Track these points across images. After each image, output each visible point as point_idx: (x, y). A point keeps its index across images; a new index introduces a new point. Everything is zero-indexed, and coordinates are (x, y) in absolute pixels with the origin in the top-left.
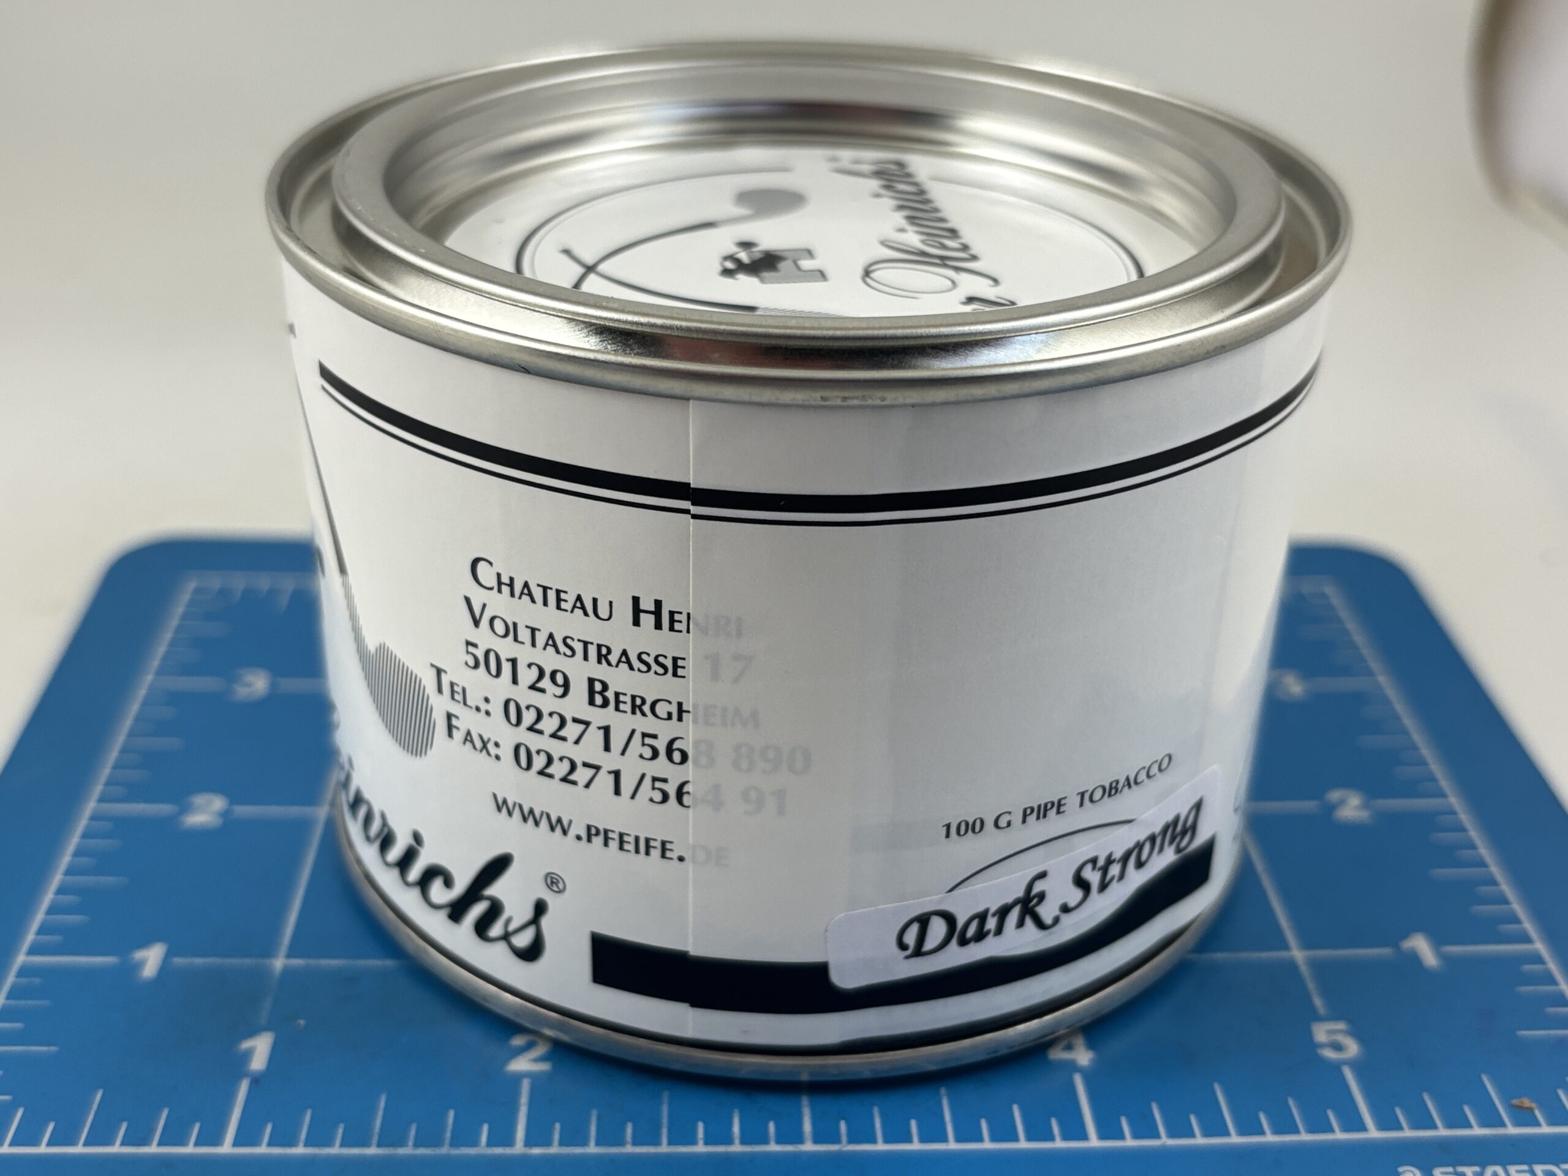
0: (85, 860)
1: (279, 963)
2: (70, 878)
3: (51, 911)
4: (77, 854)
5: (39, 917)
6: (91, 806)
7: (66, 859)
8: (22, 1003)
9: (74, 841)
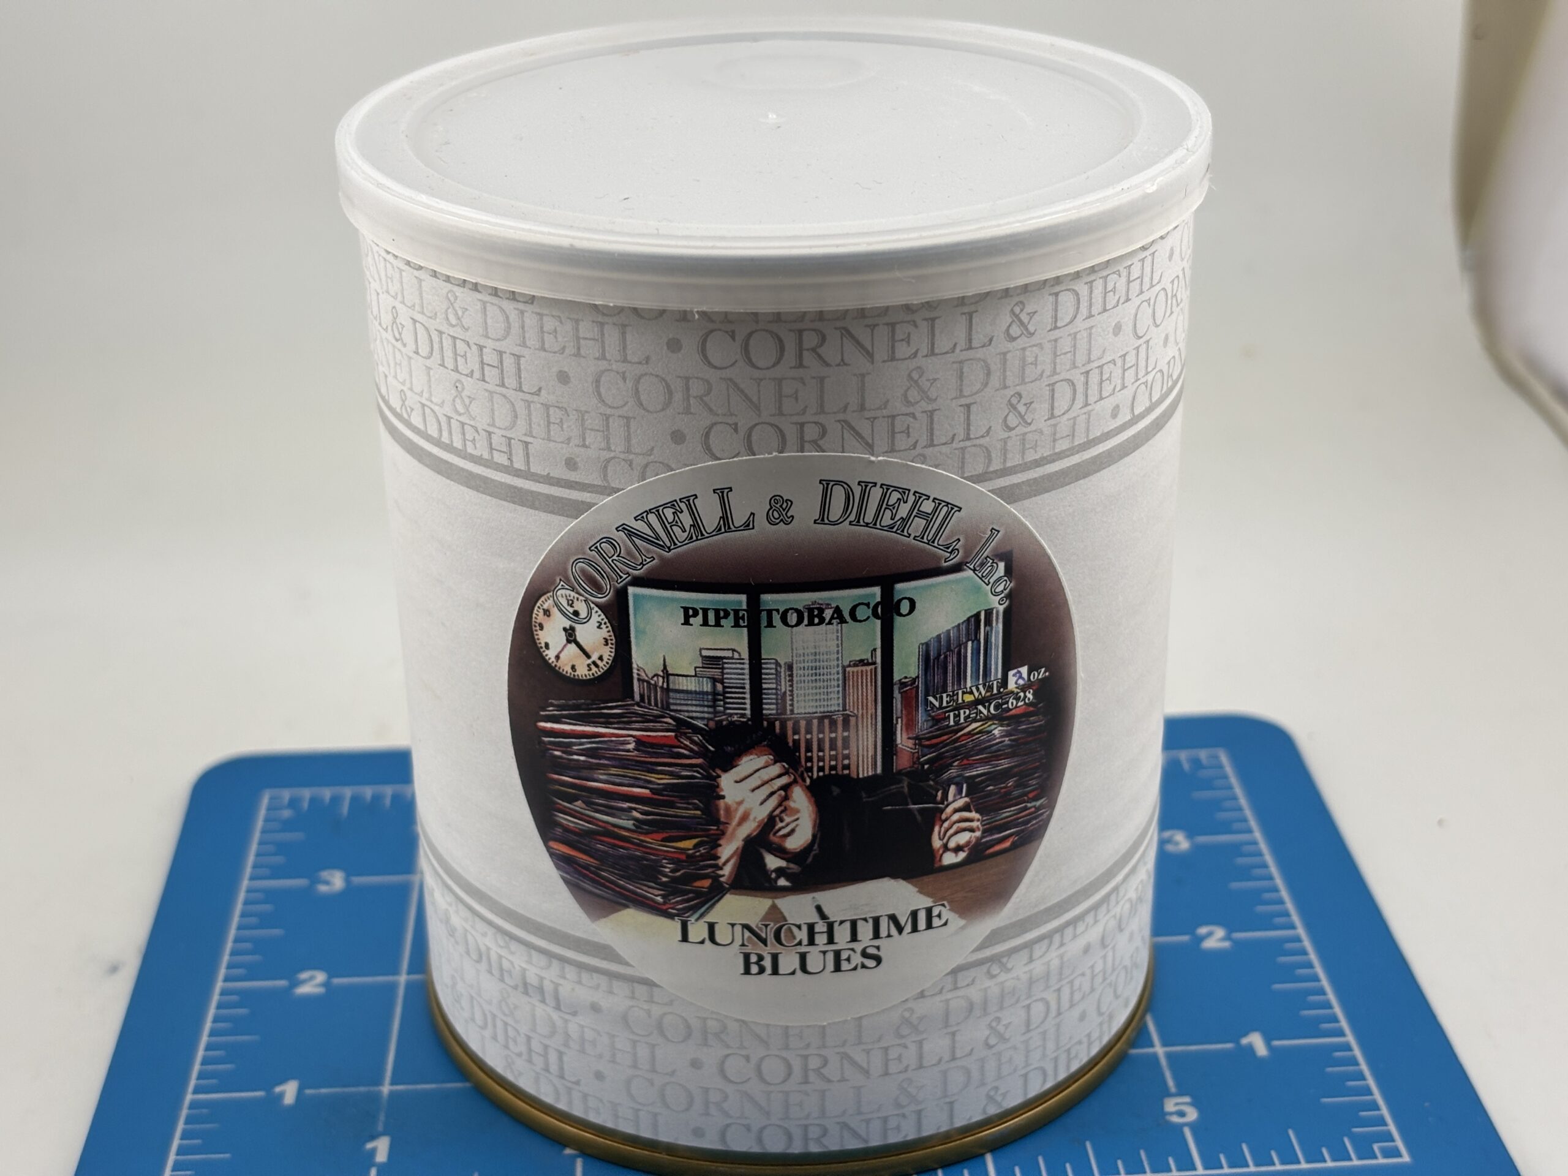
0: (221, 1025)
1: (386, 1089)
2: (213, 1039)
3: (204, 1062)
4: (215, 1021)
5: (197, 1068)
6: (219, 985)
7: (208, 1025)
8: (197, 1126)
9: (212, 1011)
